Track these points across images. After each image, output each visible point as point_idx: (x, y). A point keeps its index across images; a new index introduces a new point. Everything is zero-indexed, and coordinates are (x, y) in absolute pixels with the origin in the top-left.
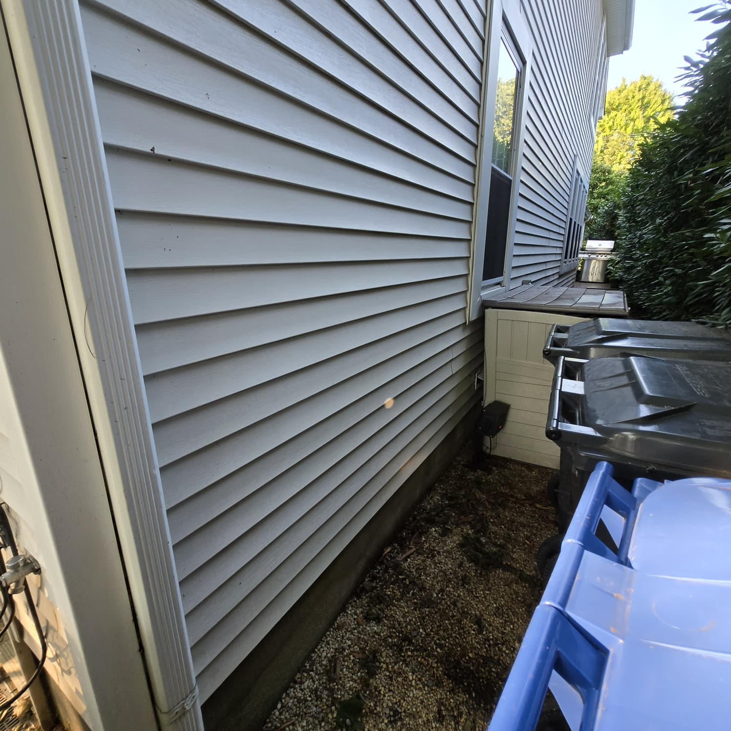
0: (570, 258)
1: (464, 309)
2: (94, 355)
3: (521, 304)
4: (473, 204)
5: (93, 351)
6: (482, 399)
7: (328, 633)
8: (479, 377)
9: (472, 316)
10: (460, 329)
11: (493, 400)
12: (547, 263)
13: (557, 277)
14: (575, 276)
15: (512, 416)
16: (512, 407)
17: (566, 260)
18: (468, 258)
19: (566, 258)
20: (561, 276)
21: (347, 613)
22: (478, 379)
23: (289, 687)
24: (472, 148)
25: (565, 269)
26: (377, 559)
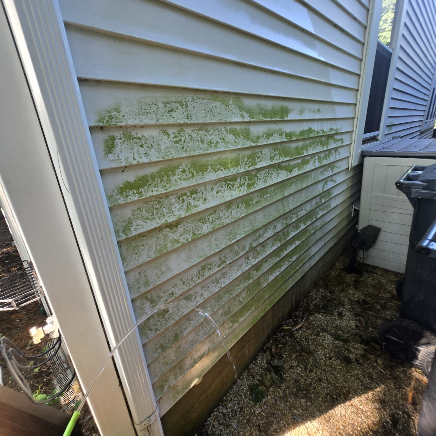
0: (430, 119)
1: (348, 157)
2: (69, 191)
3: (395, 152)
4: (360, 75)
5: (68, 188)
6: (357, 223)
7: (244, 373)
8: (356, 208)
9: (354, 163)
10: (344, 173)
11: (367, 225)
12: (412, 123)
13: (418, 133)
14: (432, 133)
15: (382, 236)
16: (382, 230)
17: (426, 121)
18: (354, 118)
19: (427, 119)
20: (422, 133)
21: (257, 362)
22: (354, 209)
23: (218, 405)
24: (362, 29)
25: (425, 127)
26: (278, 329)
